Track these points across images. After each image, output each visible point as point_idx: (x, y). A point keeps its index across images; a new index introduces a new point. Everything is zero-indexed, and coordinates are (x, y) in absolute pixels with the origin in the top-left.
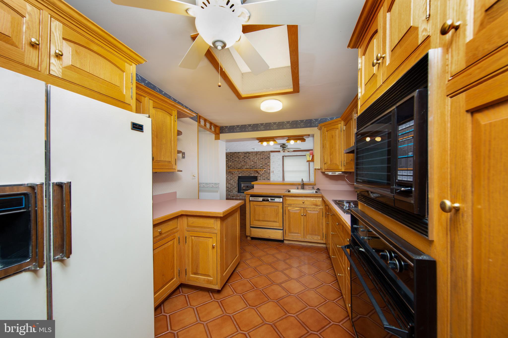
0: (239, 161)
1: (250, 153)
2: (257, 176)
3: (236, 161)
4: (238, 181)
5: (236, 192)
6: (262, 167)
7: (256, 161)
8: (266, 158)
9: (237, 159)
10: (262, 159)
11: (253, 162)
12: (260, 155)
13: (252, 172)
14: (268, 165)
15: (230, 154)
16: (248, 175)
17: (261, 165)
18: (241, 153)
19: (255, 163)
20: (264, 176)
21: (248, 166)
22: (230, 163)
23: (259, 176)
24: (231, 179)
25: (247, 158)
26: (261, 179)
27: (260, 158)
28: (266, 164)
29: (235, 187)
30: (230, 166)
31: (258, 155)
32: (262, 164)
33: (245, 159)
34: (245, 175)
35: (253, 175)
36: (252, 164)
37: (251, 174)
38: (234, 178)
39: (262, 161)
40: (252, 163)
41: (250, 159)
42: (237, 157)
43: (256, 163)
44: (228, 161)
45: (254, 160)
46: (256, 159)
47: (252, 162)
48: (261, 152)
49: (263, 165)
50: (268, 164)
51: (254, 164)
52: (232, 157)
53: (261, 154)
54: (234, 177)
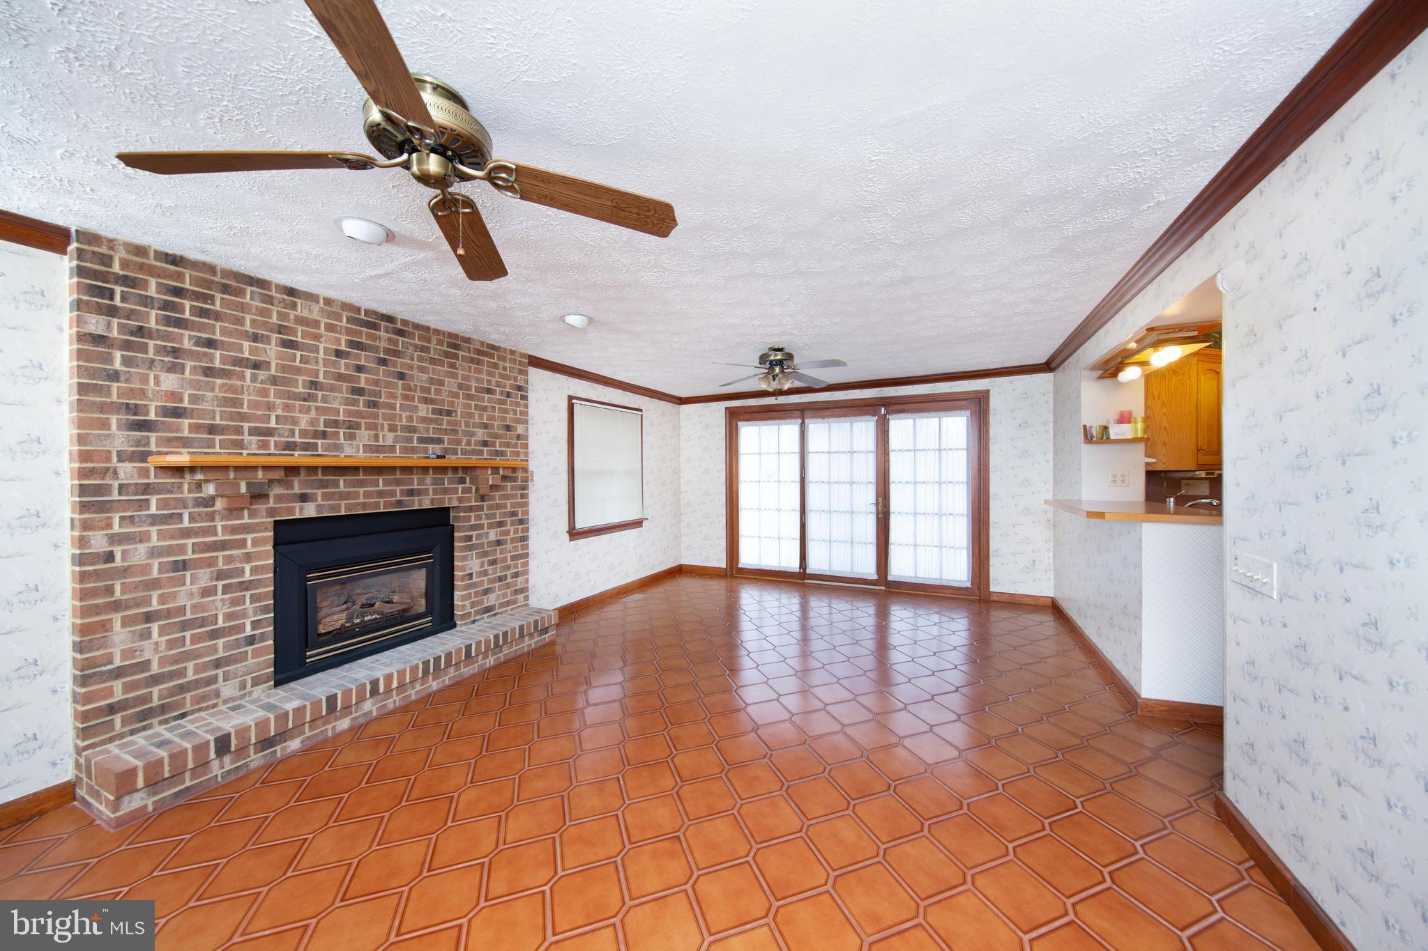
0: (298, 371)
1: (401, 333)
2: (448, 508)
3: (262, 375)
5: (256, 683)
6: (485, 444)
7: (452, 403)
8: (508, 395)
10: (489, 391)
11: (426, 401)
12: (472, 360)
13: (421, 482)
14: (519, 437)
16: (391, 504)
17: (480, 434)
18: (316, 308)
19: (440, 412)
20: (498, 506)
21: (392, 429)
22: (170, 382)
23: (470, 509)
25: (383, 362)
26: (480, 527)
27: (474, 384)
28: (508, 428)
29: (248, 631)
31: (466, 365)
32: (485, 426)
33: (359, 369)
34: (364, 505)
35: (427, 504)
36: (424, 420)
37: (411, 493)
39: (485, 409)
40: (424, 410)
41: (401, 376)
42: (281, 329)
43: (449, 413)
45: (438, 392)
46: (451, 384)
47: (422, 407)
48: (482, 343)
49: (490, 435)
50: (520, 429)
51: (430, 421)
53: (479, 362)
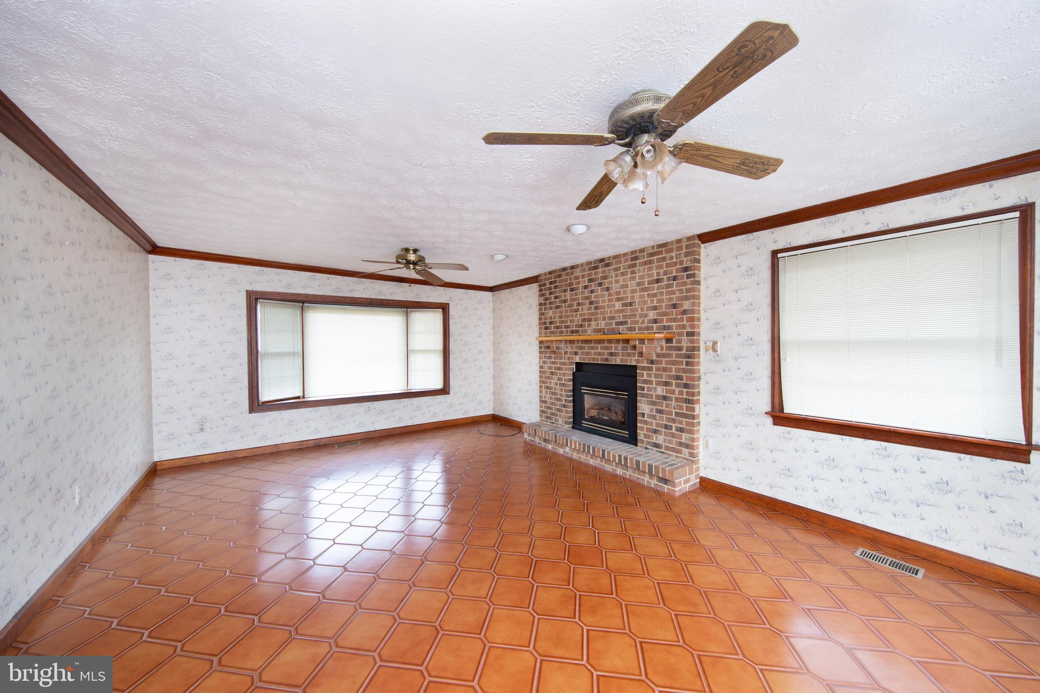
0: (575, 300)
1: (607, 265)
2: (635, 367)
3: (567, 304)
4: (574, 380)
5: (566, 423)
6: (655, 321)
7: (632, 297)
8: (675, 278)
9: (568, 293)
10: (658, 281)
11: (618, 300)
12: (645, 263)
13: (616, 348)
14: (684, 312)
15: (548, 279)
16: (602, 359)
17: (652, 315)
18: (579, 270)
19: (625, 305)
20: (665, 370)
21: (604, 319)
22: (551, 312)
23: (643, 368)
24: (552, 373)
25: (600, 284)
26: (650, 382)
27: (646, 280)
28: (675, 306)
30: (551, 323)
31: (641, 268)
32: (655, 308)
33: (592, 292)
34: (594, 359)
35: (619, 362)
36: (617, 311)
37: (611, 354)
38: (559, 369)
39: (655, 295)
40: (618, 305)
41: (608, 289)
42: (570, 284)
43: (631, 304)
44: (545, 304)
45: (625, 292)
46: (632, 285)
47: (617, 304)
48: (653, 247)
49: (659, 314)
50: (686, 305)
51: (622, 311)
52: (555, 287)
53: (650, 262)
54: (561, 364)
